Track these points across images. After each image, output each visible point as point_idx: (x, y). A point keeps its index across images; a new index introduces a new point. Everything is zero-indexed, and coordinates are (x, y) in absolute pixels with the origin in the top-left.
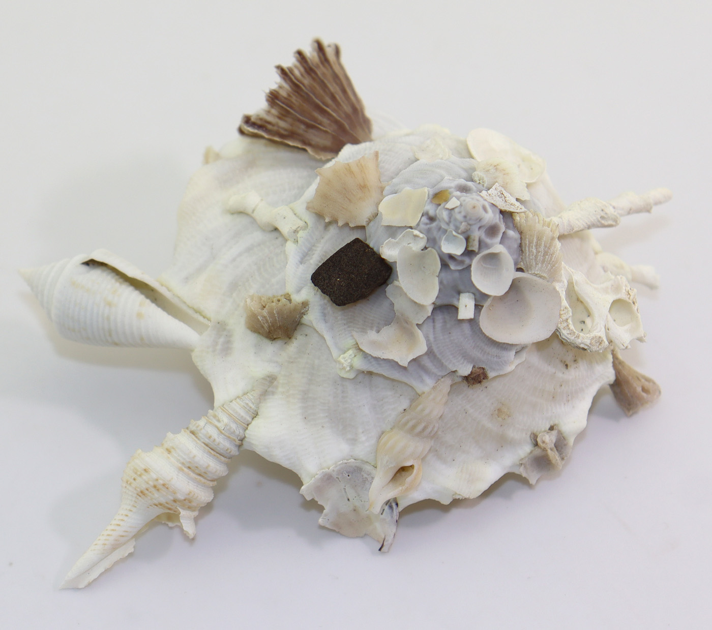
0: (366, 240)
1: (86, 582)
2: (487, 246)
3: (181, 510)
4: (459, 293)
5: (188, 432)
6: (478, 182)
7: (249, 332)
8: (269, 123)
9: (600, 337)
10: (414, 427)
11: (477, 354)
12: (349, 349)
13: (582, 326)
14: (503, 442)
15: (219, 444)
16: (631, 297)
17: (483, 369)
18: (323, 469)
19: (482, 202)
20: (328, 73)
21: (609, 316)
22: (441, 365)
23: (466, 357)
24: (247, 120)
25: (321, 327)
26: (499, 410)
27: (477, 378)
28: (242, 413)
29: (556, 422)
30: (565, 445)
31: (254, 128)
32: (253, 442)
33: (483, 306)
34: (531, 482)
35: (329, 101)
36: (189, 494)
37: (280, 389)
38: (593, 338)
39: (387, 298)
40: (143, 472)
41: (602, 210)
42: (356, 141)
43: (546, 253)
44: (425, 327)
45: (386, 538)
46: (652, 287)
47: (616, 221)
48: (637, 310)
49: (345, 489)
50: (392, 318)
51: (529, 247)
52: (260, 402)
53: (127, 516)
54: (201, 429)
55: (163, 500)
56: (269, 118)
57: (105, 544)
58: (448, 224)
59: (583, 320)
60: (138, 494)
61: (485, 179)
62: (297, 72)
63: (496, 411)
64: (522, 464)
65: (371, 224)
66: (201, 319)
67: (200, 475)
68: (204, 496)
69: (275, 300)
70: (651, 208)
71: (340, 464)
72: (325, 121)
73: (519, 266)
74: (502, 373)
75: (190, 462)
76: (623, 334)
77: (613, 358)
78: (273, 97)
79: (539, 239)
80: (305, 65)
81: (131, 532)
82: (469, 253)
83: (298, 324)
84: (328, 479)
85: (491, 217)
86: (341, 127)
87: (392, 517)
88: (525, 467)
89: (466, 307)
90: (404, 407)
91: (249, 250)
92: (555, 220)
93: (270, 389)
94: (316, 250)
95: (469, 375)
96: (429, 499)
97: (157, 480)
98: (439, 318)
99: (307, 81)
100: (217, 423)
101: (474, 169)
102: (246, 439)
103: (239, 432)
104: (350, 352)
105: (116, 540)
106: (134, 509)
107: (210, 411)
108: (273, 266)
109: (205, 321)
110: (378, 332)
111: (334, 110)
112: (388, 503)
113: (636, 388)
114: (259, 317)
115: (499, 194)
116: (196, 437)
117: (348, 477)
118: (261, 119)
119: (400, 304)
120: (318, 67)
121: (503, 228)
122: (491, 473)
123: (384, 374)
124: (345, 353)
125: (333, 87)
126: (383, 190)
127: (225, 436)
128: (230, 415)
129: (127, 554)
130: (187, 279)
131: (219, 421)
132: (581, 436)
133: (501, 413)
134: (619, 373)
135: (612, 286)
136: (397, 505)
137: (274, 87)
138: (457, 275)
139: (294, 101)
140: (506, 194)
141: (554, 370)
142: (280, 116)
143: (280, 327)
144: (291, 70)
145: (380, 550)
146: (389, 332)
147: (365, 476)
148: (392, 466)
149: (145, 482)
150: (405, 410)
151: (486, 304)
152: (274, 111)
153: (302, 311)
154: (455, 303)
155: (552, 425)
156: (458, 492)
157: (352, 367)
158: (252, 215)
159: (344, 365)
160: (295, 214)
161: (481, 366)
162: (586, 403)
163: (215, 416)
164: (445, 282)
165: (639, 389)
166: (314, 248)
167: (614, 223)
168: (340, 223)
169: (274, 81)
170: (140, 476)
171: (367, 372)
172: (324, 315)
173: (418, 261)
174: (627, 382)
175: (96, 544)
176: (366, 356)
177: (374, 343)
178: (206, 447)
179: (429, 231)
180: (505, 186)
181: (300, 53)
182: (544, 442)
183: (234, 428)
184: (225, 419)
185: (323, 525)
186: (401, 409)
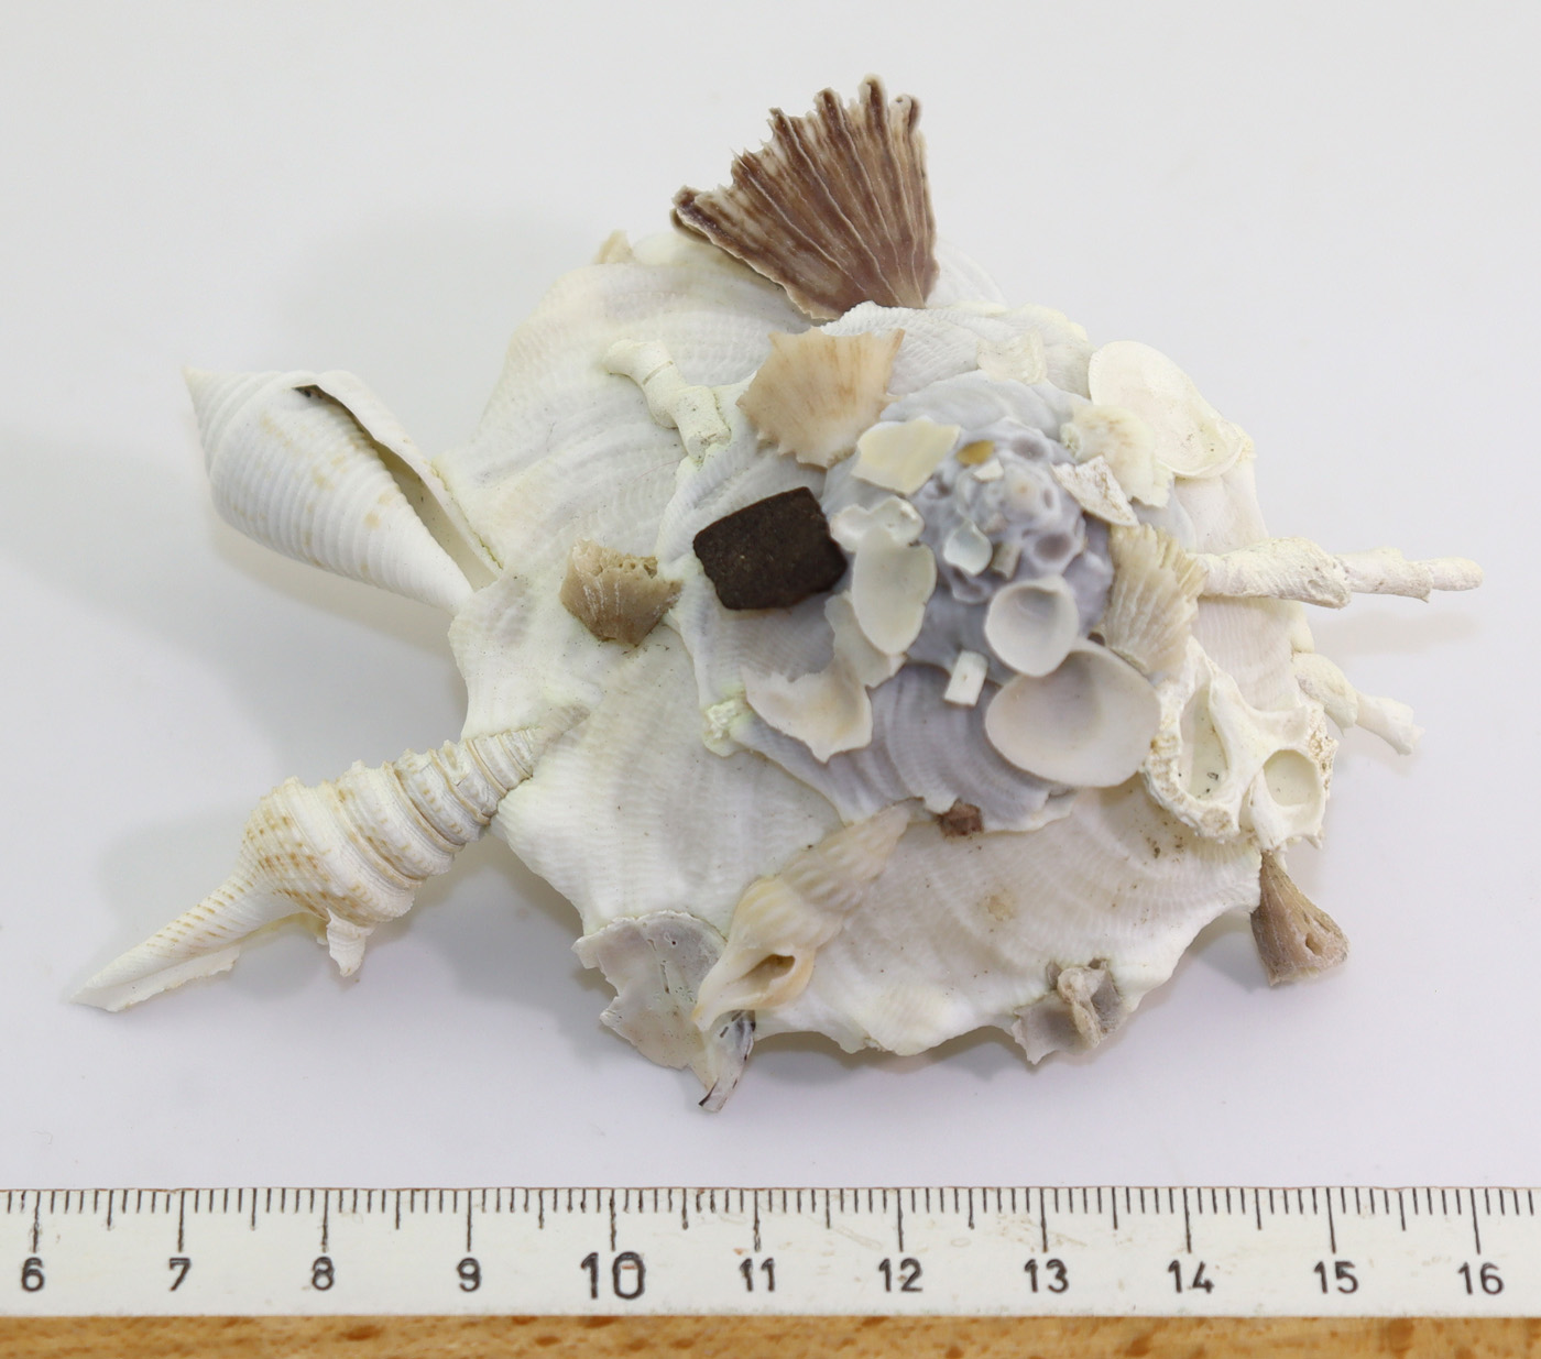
0: (821, 495)
1: (122, 1003)
2: (1034, 573)
3: (332, 916)
4: (959, 648)
5: (391, 771)
6: (1067, 443)
7: (564, 612)
8: (727, 217)
9: (1225, 813)
10: (812, 884)
11: (969, 777)
12: (729, 698)
13: (1210, 783)
14: (990, 963)
15: (439, 810)
16: (1322, 755)
17: (978, 810)
18: (625, 916)
19: (1047, 482)
20: (875, 152)
21: (1261, 778)
22: (895, 780)
23: (948, 777)
24: (687, 200)
25: (692, 639)
26: (994, 900)
27: (960, 824)
28: (503, 764)
29: (1108, 955)
30: (1116, 1005)
31: (695, 219)
32: (508, 825)
33: (1000, 687)
34: (1029, 1058)
35: (858, 208)
36: (354, 890)
37: (589, 739)
38: (1210, 812)
39: (823, 618)
40: (280, 822)
41: (1317, 569)
42: (887, 301)
43: (1154, 619)
44: (880, 697)
45: (719, 1085)
46: (1400, 749)
47: (1340, 596)
48: (1326, 782)
49: (663, 966)
50: (824, 662)
51: (1126, 598)
52: (544, 753)
53: (232, 898)
54: (416, 772)
55: (302, 887)
56: (729, 208)
57: (177, 941)
58: (968, 507)
59: (1216, 772)
60: (260, 862)
61: (1082, 443)
62: (809, 134)
63: (989, 900)
64: (1018, 1017)
65: (838, 467)
66: (487, 561)
67: (387, 859)
68: (387, 901)
69: (626, 563)
70: (1428, 592)
71: (660, 917)
72: (838, 244)
73: (1096, 630)
74: (1012, 828)
75: (373, 830)
76: (1279, 821)
77: (1263, 863)
78: (747, 170)
79: (1149, 588)
80: (831, 124)
81: (230, 931)
82: (992, 576)
83: (657, 623)
84: (631, 939)
85: (1055, 517)
86: (865, 263)
87: (738, 1047)
88: (1023, 1024)
89: (965, 682)
90: (811, 840)
91: (617, 452)
92: (1213, 562)
93: (571, 733)
94: (728, 489)
95: (947, 814)
96: (818, 1033)
97: (300, 845)
98: (913, 687)
99: (824, 156)
100: (448, 770)
101: (1069, 416)
102: (497, 816)
103: (488, 798)
104: (731, 705)
105: (199, 939)
106: (248, 890)
107: (447, 743)
108: (650, 497)
109: (492, 567)
110: (792, 679)
111: (861, 228)
112: (736, 1015)
113: (1295, 933)
114: (585, 588)
115: (1098, 478)
116: (402, 784)
117: (673, 946)
118: (713, 205)
119: (843, 639)
120: (856, 133)
121: (1078, 544)
122: (952, 1016)
123: (783, 765)
124: (721, 702)
125: (876, 183)
126: (883, 409)
127: (458, 799)
128: (478, 762)
129: (214, 972)
130: (486, 476)
131: (454, 766)
132: (1157, 994)
133: (995, 905)
134: (1268, 895)
135: (1289, 721)
136: (753, 1026)
137: (756, 149)
138: (961, 612)
139: (787, 189)
140: (1111, 482)
141: (1125, 852)
142: (752, 209)
143: (619, 619)
144: (798, 126)
145: (702, 1103)
146: (810, 688)
147: (705, 952)
148: (755, 947)
149: (280, 843)
150: (810, 847)
151: (1009, 686)
152: (741, 197)
153: (669, 600)
154: (947, 665)
155: (1098, 957)
156: (872, 1036)
157: (726, 735)
158: (642, 386)
159: (713, 726)
160: (718, 409)
161: (973, 803)
162: (1180, 936)
163: (450, 755)
164: (936, 619)
165: (1301, 939)
166: (726, 483)
167: (1336, 601)
168: (782, 450)
169: (759, 139)
170: (273, 828)
171: (755, 752)
172: (705, 618)
173: (897, 564)
174: (1281, 918)
175: (160, 936)
176: (757, 720)
177: (777, 701)
178: (415, 810)
179: (928, 513)
180: (1116, 468)
181: (828, 97)
182: (1069, 986)
183: (480, 788)
184: (467, 767)
185: (607, 1024)
186: (804, 842)
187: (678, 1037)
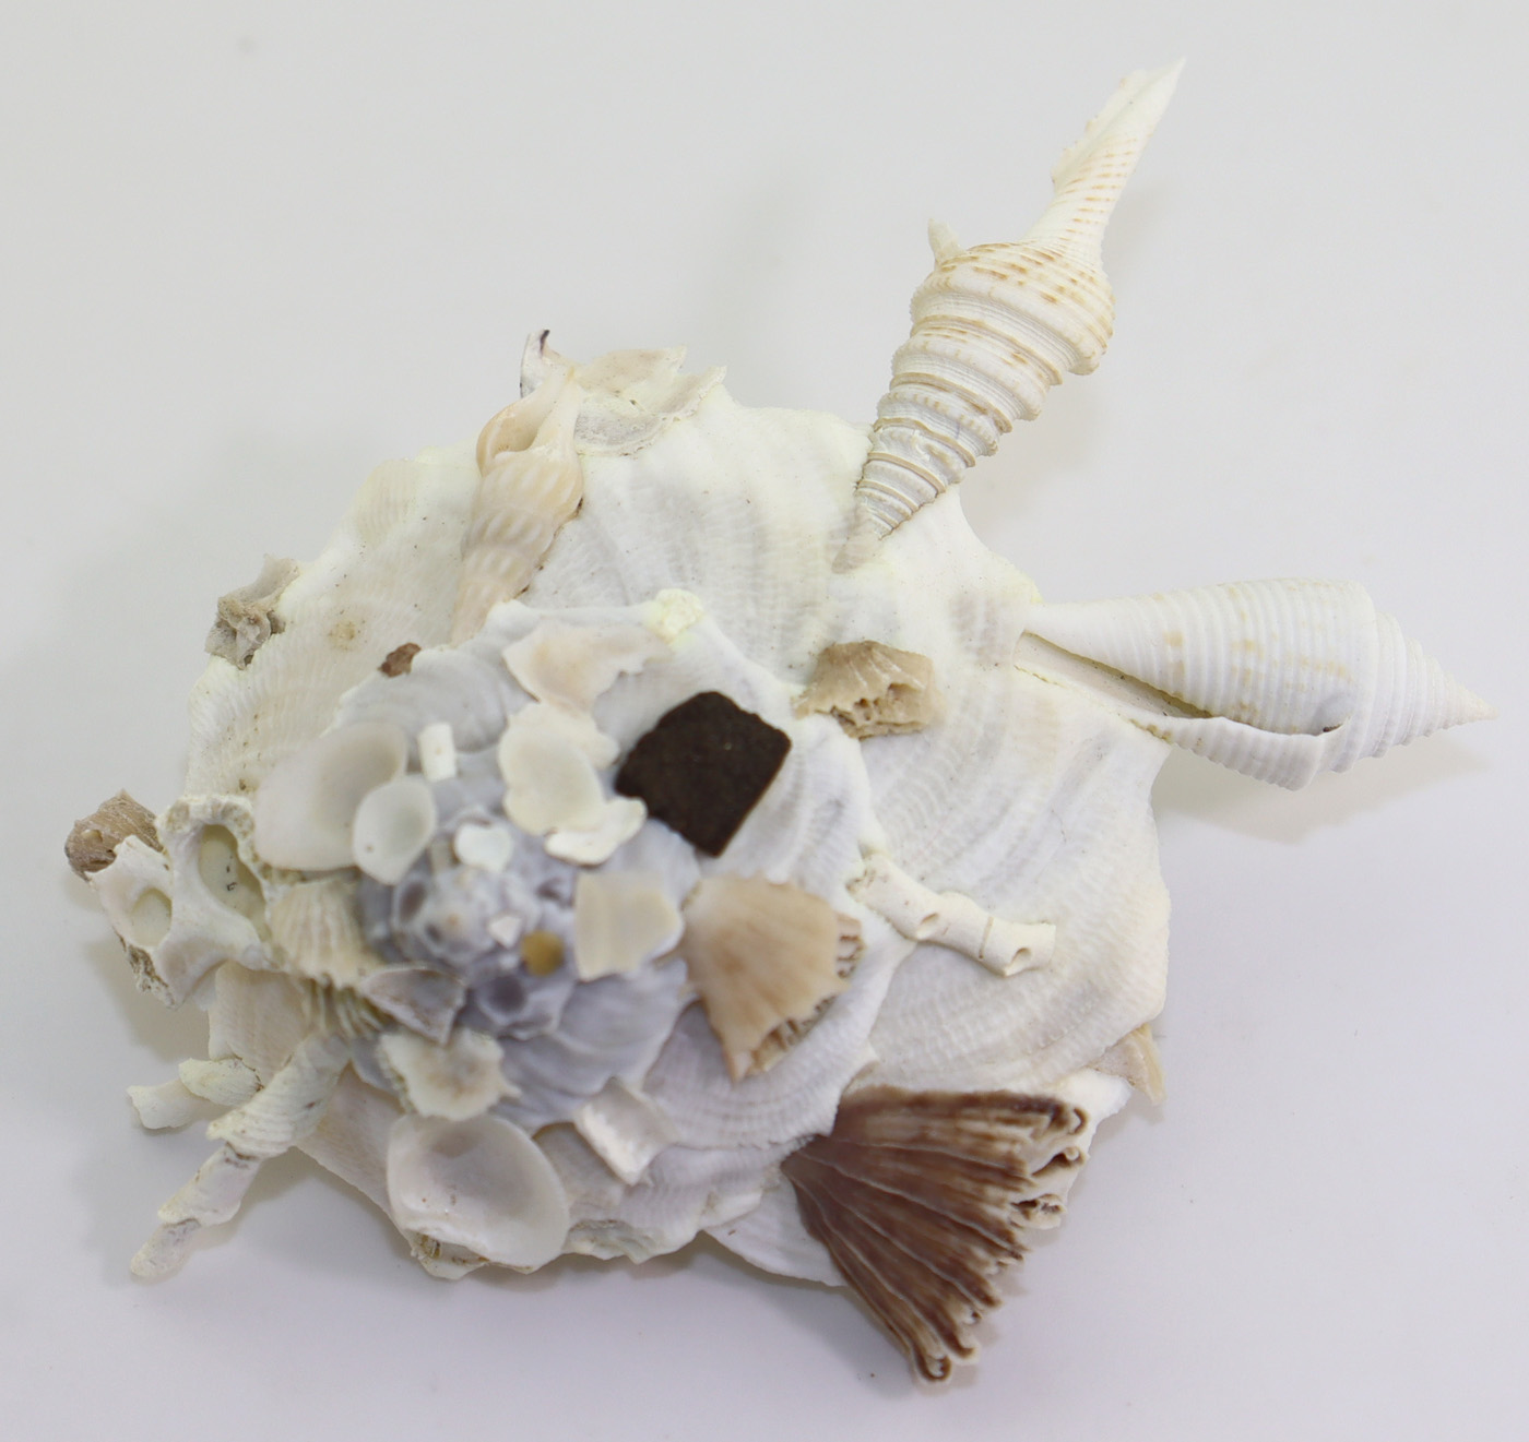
4: (460, 773)
8: (1009, 1122)
24: (1055, 1113)
29: (242, 673)
31: (1039, 1103)
37: (818, 545)
39: (616, 737)
44: (522, 702)
45: (538, 356)
50: (597, 705)
52: (854, 512)
57: (1107, 156)
62: (981, 1255)
66: (1044, 672)
72: (892, 1166)
78: (1012, 1174)
80: (970, 1280)
83: (811, 677)
90: (544, 574)
93: (842, 541)
94: (810, 830)
99: (954, 1240)
104: (674, 629)
105: (1086, 170)
108: (910, 810)
110: (622, 675)
120: (944, 1287)
124: (687, 627)
139: (966, 1181)
142: (988, 1141)
143: (848, 660)
145: (546, 333)
152: (1002, 1146)
186: (550, 568)
187: (608, 379)
